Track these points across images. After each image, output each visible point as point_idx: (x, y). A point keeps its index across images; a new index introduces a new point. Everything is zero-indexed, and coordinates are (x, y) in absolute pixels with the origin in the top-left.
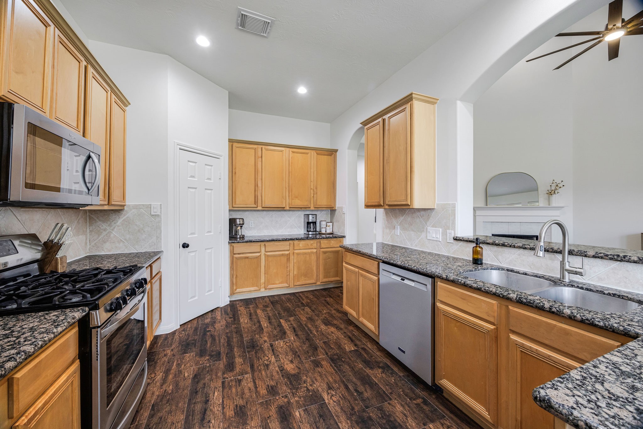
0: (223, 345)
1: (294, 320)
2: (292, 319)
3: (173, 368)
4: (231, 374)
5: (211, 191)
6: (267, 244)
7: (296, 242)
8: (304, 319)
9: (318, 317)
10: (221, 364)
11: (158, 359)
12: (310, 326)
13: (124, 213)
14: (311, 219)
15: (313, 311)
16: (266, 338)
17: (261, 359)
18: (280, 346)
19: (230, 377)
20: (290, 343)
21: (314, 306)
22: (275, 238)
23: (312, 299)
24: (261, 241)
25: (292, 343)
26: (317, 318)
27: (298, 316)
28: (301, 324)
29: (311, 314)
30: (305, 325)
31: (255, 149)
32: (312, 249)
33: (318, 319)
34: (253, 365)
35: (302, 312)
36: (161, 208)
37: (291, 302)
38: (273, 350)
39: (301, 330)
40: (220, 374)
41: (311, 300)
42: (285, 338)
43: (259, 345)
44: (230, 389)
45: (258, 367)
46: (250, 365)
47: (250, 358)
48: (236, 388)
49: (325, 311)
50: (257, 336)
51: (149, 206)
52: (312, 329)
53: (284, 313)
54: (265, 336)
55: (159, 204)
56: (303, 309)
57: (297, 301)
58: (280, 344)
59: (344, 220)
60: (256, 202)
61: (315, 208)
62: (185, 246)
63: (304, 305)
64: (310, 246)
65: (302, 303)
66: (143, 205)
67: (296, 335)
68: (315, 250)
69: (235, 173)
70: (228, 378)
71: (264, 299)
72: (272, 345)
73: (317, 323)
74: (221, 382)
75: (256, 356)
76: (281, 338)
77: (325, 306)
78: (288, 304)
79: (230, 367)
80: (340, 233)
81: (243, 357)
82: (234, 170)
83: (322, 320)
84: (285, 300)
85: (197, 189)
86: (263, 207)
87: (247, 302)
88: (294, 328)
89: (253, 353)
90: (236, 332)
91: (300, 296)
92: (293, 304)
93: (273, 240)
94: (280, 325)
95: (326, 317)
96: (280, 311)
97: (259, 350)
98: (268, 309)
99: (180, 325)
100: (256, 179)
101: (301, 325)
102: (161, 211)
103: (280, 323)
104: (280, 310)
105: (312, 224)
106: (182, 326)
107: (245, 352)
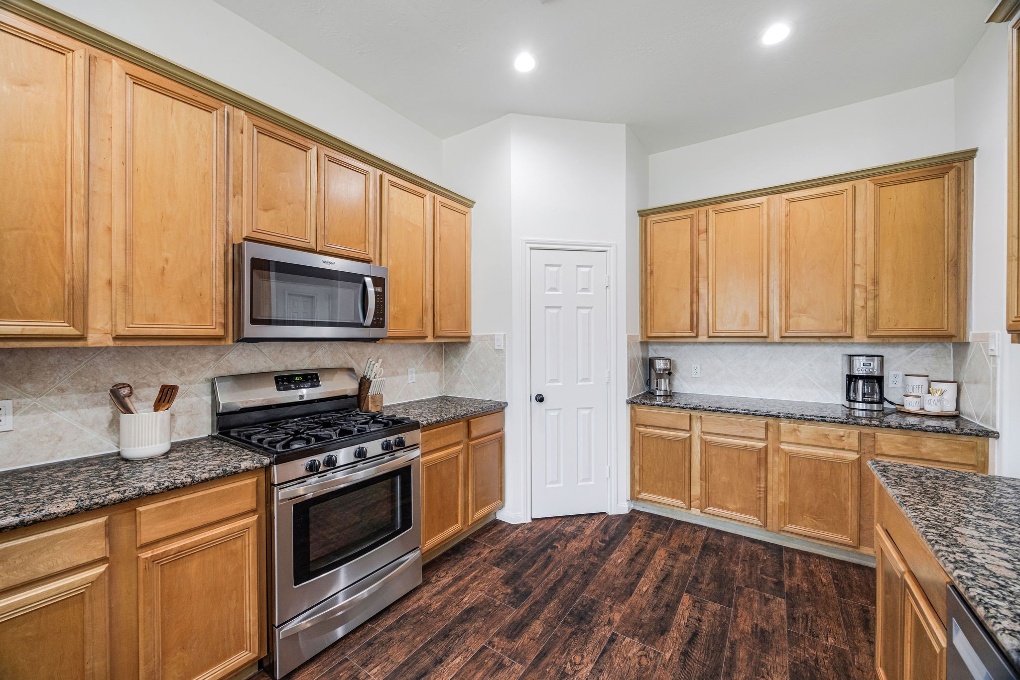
0: (547, 584)
1: (714, 614)
2: (713, 607)
3: (466, 578)
4: (504, 643)
5: (589, 310)
6: (705, 415)
7: (785, 425)
8: (745, 624)
9: (791, 643)
10: (511, 615)
11: (469, 555)
12: (742, 654)
13: (470, 346)
14: (860, 368)
15: (792, 619)
16: (617, 617)
17: (568, 654)
18: (627, 652)
19: (498, 649)
20: (651, 664)
21: (809, 609)
22: (725, 405)
23: (819, 587)
24: (691, 408)
25: (655, 666)
26: (786, 645)
27: (736, 610)
28: (724, 633)
29: (777, 623)
30: (733, 645)
31: (691, 217)
32: (843, 449)
33: (784, 651)
34: (545, 654)
35: (756, 605)
36: (505, 340)
37: (751, 566)
38: (604, 652)
39: (708, 648)
40: (494, 631)
41: (814, 587)
42: (653, 643)
43: (593, 622)
44: (476, 669)
45: (548, 665)
46: (541, 652)
47: (555, 635)
48: (486, 672)
49: (831, 641)
50: (608, 602)
51: (492, 338)
52: (741, 665)
53: (708, 585)
54: (619, 611)
55: (503, 334)
56: (767, 600)
57: (770, 570)
58: (631, 647)
59: (995, 379)
60: (694, 326)
61: (870, 337)
62: (540, 399)
63: (781, 591)
64: (833, 442)
65: (780, 583)
66: (487, 336)
67: (685, 654)
68: (854, 456)
69: (652, 273)
70: (493, 647)
71: (696, 531)
72: (612, 640)
73: (769, 660)
74: (482, 645)
75: (566, 641)
76: (646, 638)
77: (849, 626)
78: (738, 569)
79: (516, 630)
80: (981, 421)
81: (549, 625)
82: (649, 268)
83: (795, 659)
84: (741, 555)
85: (562, 309)
86: (709, 337)
87: (658, 523)
88: (695, 635)
89: (570, 630)
90: (585, 573)
91: (791, 563)
92: (751, 573)
93: (718, 410)
94: (671, 607)
95: (816, 661)
96: (703, 574)
97: (584, 631)
98: (684, 557)
99: (533, 519)
100: (695, 280)
101: (719, 638)
102: (505, 344)
103: (678, 601)
104: (708, 572)
105: (861, 382)
106: (535, 521)
107: (559, 620)
